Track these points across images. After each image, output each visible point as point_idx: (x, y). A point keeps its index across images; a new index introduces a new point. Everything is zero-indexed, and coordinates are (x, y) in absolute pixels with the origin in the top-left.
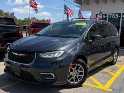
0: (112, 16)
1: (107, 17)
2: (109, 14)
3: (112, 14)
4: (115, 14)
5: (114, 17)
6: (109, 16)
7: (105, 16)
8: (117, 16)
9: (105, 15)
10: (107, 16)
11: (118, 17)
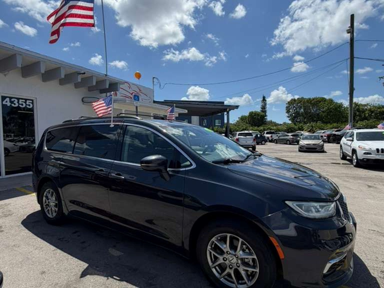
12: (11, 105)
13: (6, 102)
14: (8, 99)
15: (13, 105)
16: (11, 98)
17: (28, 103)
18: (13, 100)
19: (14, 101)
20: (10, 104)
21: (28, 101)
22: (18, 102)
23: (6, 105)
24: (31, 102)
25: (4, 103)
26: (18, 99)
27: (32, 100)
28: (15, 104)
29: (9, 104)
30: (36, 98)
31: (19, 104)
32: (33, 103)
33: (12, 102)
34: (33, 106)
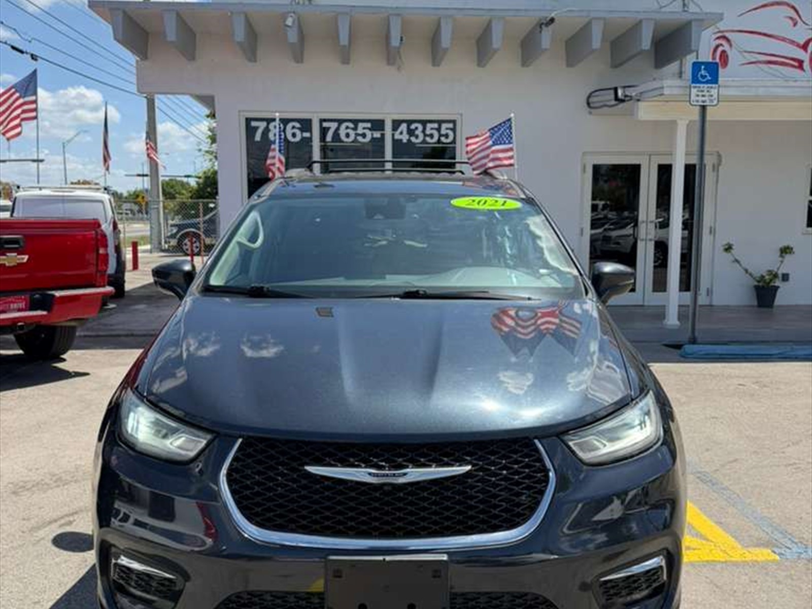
0: (338, 129)
1: (310, 139)
2: (322, 121)
3: (340, 122)
4: (356, 122)
5: (348, 135)
6: (324, 131)
7: (302, 130)
8: (364, 135)
9: (298, 125)
10: (310, 130)
11: (373, 139)
12: (409, 140)
13: (401, 133)
14: (404, 127)
15: (413, 139)
16: (409, 122)
17: (443, 132)
18: (413, 127)
19: (417, 128)
20: (407, 137)
21: (444, 126)
22: (424, 131)
23: (401, 140)
24: (451, 125)
25: (397, 137)
26: (424, 123)
27: (454, 122)
28: (417, 137)
29: (405, 138)
30: (461, 115)
31: (425, 135)
32: (454, 130)
33: (411, 132)
34: (455, 138)
